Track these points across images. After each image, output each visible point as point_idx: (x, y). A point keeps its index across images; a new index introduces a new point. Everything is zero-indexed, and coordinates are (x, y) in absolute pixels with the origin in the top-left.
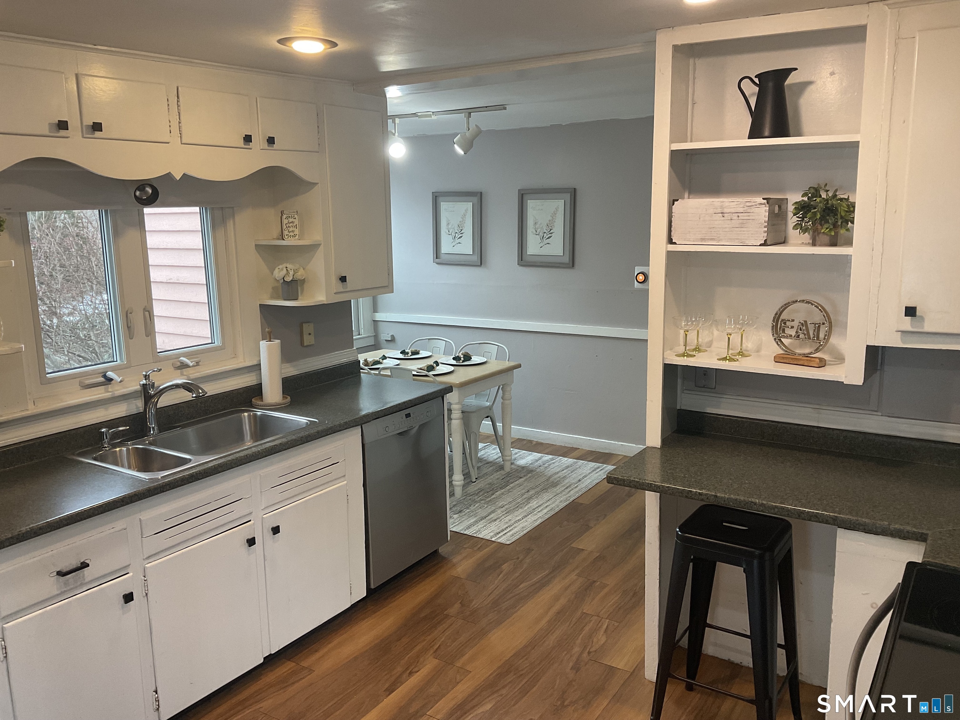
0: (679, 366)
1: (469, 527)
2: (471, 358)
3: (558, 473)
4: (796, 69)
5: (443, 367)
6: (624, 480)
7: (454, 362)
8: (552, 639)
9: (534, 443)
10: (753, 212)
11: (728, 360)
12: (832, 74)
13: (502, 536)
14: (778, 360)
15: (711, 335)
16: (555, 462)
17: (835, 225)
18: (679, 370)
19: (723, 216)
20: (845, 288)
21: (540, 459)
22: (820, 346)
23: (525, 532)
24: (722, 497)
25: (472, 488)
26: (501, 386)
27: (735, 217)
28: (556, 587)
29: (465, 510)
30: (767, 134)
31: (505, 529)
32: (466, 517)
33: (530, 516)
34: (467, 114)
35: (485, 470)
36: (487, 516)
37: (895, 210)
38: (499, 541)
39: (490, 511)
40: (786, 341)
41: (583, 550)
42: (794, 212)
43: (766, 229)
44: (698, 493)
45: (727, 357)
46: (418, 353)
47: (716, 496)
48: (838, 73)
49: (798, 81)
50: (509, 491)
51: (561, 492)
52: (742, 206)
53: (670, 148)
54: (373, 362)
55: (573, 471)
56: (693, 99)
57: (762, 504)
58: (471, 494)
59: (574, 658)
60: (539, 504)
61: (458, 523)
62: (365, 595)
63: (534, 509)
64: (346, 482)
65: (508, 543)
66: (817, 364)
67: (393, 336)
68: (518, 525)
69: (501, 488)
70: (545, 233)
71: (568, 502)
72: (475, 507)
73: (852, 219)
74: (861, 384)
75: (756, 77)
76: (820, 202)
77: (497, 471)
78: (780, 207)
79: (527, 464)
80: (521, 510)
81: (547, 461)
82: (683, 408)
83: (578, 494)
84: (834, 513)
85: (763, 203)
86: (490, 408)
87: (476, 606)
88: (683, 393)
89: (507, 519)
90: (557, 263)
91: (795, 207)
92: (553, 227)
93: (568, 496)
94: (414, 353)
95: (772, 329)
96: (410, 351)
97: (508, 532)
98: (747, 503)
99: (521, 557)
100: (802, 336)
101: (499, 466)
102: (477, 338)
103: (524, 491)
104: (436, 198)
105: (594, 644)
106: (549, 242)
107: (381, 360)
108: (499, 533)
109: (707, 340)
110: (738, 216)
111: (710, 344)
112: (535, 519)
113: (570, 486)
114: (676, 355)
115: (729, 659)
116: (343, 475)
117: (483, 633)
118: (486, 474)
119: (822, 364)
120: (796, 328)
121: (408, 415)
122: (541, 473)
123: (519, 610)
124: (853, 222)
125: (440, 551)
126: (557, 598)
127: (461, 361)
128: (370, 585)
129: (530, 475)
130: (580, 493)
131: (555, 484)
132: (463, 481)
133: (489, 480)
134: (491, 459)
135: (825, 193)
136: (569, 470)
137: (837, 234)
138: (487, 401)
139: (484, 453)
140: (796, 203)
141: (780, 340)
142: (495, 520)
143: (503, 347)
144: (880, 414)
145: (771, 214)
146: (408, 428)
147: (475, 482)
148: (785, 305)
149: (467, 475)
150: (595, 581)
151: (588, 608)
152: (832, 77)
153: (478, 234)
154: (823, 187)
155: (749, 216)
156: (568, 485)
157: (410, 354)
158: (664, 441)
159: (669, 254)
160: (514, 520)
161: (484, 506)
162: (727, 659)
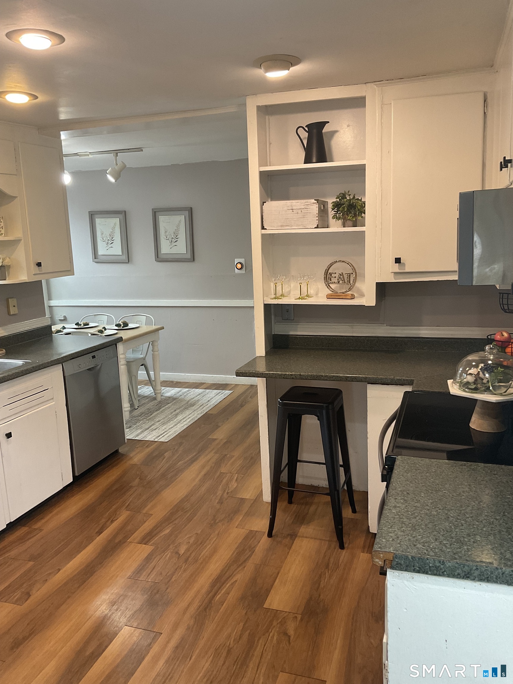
0: (272, 305)
1: (138, 435)
2: (128, 325)
3: (193, 398)
4: (328, 122)
5: (110, 331)
6: (246, 373)
7: (117, 328)
8: (203, 489)
9: (175, 382)
10: (309, 208)
11: (301, 299)
12: (348, 126)
13: (161, 437)
14: (329, 297)
15: (289, 287)
16: (191, 392)
17: (355, 214)
18: (272, 306)
19: (293, 211)
20: (362, 253)
21: (180, 391)
22: (351, 287)
23: (177, 434)
24: (303, 375)
25: (136, 413)
26: (151, 343)
27: (299, 211)
28: (202, 460)
29: (133, 426)
30: (314, 161)
31: (163, 433)
32: (134, 430)
33: (178, 424)
34: (115, 154)
35: (143, 402)
36: (149, 428)
37: (386, 204)
38: (160, 440)
39: (151, 424)
40: (333, 286)
41: (216, 439)
42: (333, 207)
43: (317, 218)
44: (290, 375)
45: (300, 297)
46: (88, 325)
47: (301, 375)
48: (351, 126)
49: (330, 130)
50: (162, 412)
51: (197, 409)
52: (303, 205)
53: (259, 169)
54: (56, 331)
55: (204, 396)
56: (269, 142)
57: (326, 375)
58: (136, 416)
59: (219, 498)
60: (184, 417)
61: (129, 434)
62: (72, 481)
63: (181, 420)
64: (54, 403)
65: (166, 441)
66: (350, 297)
67: (65, 317)
68: (171, 431)
69: (156, 411)
70: (173, 238)
71: (203, 414)
72: (140, 423)
73: (364, 211)
74: (374, 305)
75: (306, 127)
76: (346, 201)
77: (152, 401)
78: (324, 206)
79: (172, 395)
80: (172, 422)
81: (185, 392)
82: (276, 333)
83: (208, 409)
84: (365, 375)
85: (315, 202)
86: (144, 359)
87: (150, 478)
88: (275, 324)
89: (163, 428)
90: (183, 259)
91: (333, 205)
92: (178, 234)
93: (202, 410)
94: (85, 325)
95: (324, 279)
96: (82, 323)
97: (165, 435)
98: (318, 376)
99: (176, 448)
100: (341, 282)
101: (153, 398)
102: (131, 312)
103: (172, 411)
104: (92, 216)
105: (230, 488)
106: (176, 245)
107: (62, 330)
108: (159, 436)
109: (287, 290)
110: (301, 211)
111: (289, 292)
112: (182, 426)
113: (203, 404)
114: (270, 299)
115: (311, 484)
116: (52, 397)
117: (158, 492)
118: (144, 404)
119: (353, 297)
120: (337, 277)
121: (94, 357)
122: (182, 399)
123: (179, 476)
124: (365, 213)
125: (120, 451)
126: (203, 467)
127: (121, 327)
128: (75, 473)
129: (175, 401)
130: (210, 408)
131: (193, 405)
132: (130, 408)
133: (148, 406)
134: (146, 395)
135: (349, 196)
136: (201, 396)
137: (356, 220)
138: (141, 355)
139: (141, 391)
140: (333, 202)
141: (329, 285)
142: (156, 429)
143: (150, 317)
144: (385, 325)
145: (320, 208)
146: (94, 365)
147: (137, 409)
148: (331, 264)
149: (132, 405)
150: (226, 455)
151: (223, 470)
152: (348, 128)
153: (125, 240)
154: (347, 193)
155: (307, 211)
156: (201, 404)
157: (82, 325)
158: (266, 353)
159: (263, 235)
160: (169, 428)
161: (146, 422)
162: (310, 484)
